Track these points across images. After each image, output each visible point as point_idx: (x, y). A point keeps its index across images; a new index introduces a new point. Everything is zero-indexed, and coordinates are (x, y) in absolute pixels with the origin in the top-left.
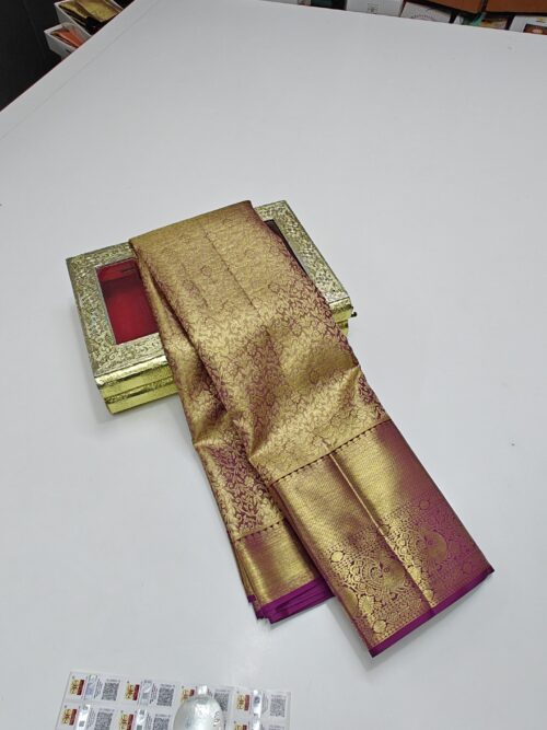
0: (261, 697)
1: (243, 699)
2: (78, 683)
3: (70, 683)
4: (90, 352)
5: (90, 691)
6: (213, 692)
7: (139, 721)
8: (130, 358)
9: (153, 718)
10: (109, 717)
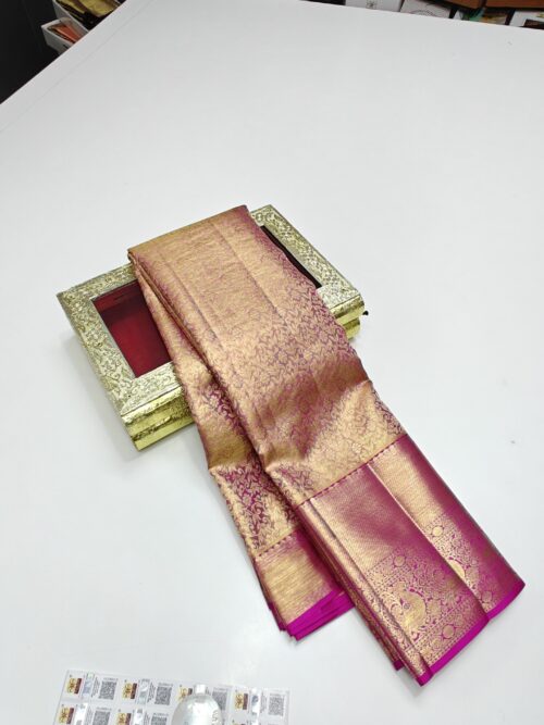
0: (259, 696)
1: (242, 697)
2: (75, 682)
3: (68, 680)
5: (87, 690)
6: (211, 691)
7: (137, 720)
9: (151, 716)
10: (107, 716)
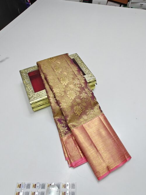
0: (69, 184)
1: (64, 185)
2: (19, 185)
4: (28, 95)
6: (56, 184)
7: (36, 193)
8: (38, 96)
9: (40, 192)
10: (28, 193)
